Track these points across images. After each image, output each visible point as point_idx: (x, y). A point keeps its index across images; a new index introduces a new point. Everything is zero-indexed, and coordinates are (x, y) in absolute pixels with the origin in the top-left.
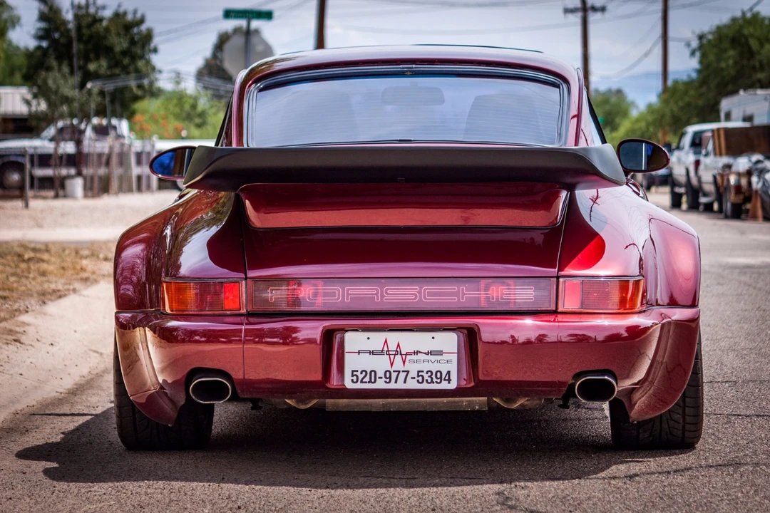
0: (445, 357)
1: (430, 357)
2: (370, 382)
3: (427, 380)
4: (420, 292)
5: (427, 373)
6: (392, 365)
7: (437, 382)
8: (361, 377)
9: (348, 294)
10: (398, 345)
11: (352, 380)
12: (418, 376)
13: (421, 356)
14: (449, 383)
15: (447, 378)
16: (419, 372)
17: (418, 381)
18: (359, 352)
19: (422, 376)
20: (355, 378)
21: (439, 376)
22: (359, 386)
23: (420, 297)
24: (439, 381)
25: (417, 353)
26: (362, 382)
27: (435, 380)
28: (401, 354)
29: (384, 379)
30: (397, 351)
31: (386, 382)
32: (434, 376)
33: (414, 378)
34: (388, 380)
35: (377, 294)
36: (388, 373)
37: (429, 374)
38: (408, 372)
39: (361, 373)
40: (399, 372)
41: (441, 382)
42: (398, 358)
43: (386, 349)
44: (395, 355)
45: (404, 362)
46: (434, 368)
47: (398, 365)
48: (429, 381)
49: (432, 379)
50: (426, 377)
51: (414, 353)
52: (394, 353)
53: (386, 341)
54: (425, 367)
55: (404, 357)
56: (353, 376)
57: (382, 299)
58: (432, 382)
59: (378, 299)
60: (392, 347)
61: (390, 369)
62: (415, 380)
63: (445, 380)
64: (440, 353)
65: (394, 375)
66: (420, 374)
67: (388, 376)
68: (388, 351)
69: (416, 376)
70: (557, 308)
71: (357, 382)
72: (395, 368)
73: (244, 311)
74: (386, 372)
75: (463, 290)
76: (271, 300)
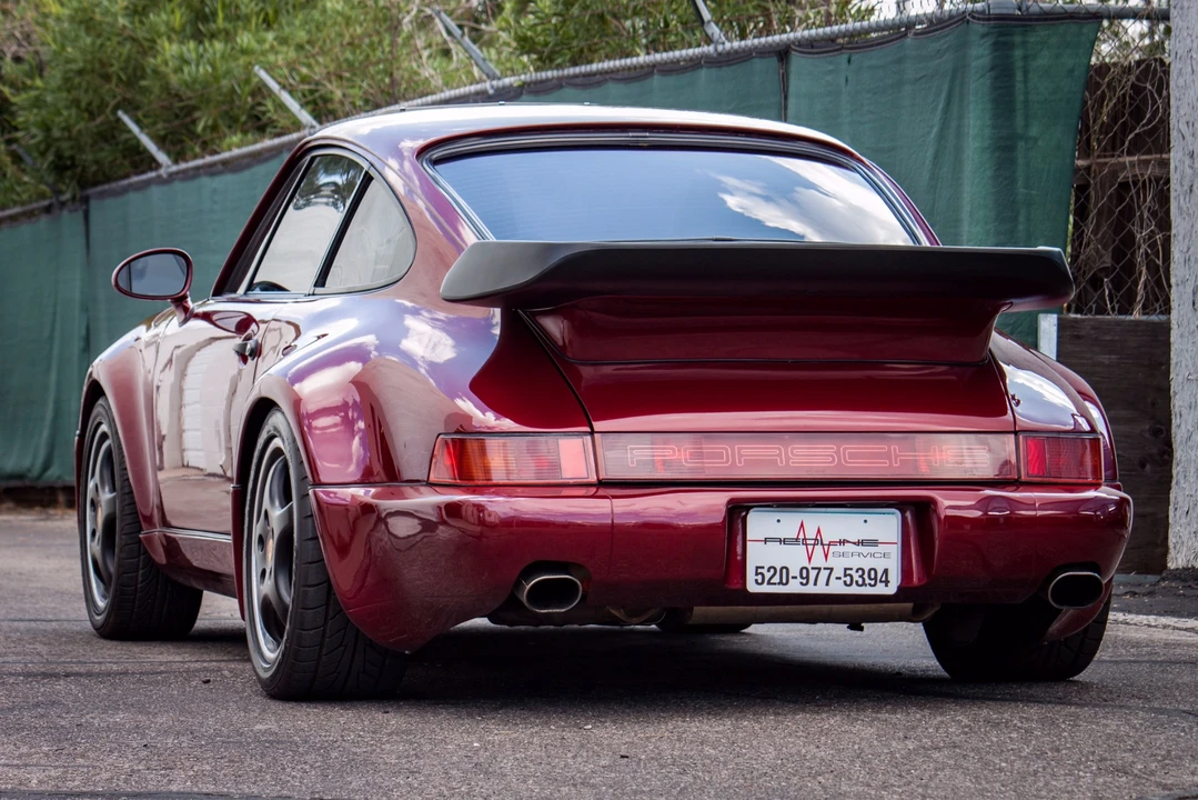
0: (881, 548)
1: (860, 549)
2: (781, 583)
3: (857, 582)
4: (838, 452)
5: (857, 571)
6: (810, 559)
7: (870, 585)
8: (768, 576)
9: (740, 456)
10: (819, 531)
11: (756, 581)
12: (845, 575)
13: (849, 548)
14: (886, 586)
15: (884, 579)
16: (846, 569)
17: (845, 582)
18: (766, 541)
19: (851, 576)
20: (759, 578)
21: (874, 576)
22: (765, 589)
23: (839, 460)
24: (873, 582)
25: (843, 542)
26: (769, 583)
27: (867, 581)
28: (822, 544)
29: (799, 580)
30: (816, 539)
31: (801, 583)
32: (866, 576)
33: (840, 578)
34: (804, 581)
35: (780, 455)
36: (804, 571)
37: (860, 572)
38: (832, 569)
39: (769, 570)
40: (819, 569)
41: (875, 585)
42: (819, 548)
43: (801, 536)
44: (814, 545)
45: (826, 556)
46: (867, 564)
47: (819, 560)
48: (860, 582)
49: (864, 580)
50: (856, 577)
51: (840, 542)
52: (813, 542)
53: (802, 525)
54: (855, 563)
55: (826, 547)
56: (757, 574)
57: (787, 462)
58: (864, 584)
59: (782, 462)
60: (811, 534)
61: (806, 565)
62: (841, 581)
63: (881, 581)
64: (874, 543)
65: (813, 574)
66: (848, 572)
67: (804, 575)
68: (805, 539)
69: (842, 576)
70: (1020, 477)
71: (763, 583)
72: (814, 564)
73: (593, 479)
74: (802, 569)
75: (895, 449)
76: (632, 463)
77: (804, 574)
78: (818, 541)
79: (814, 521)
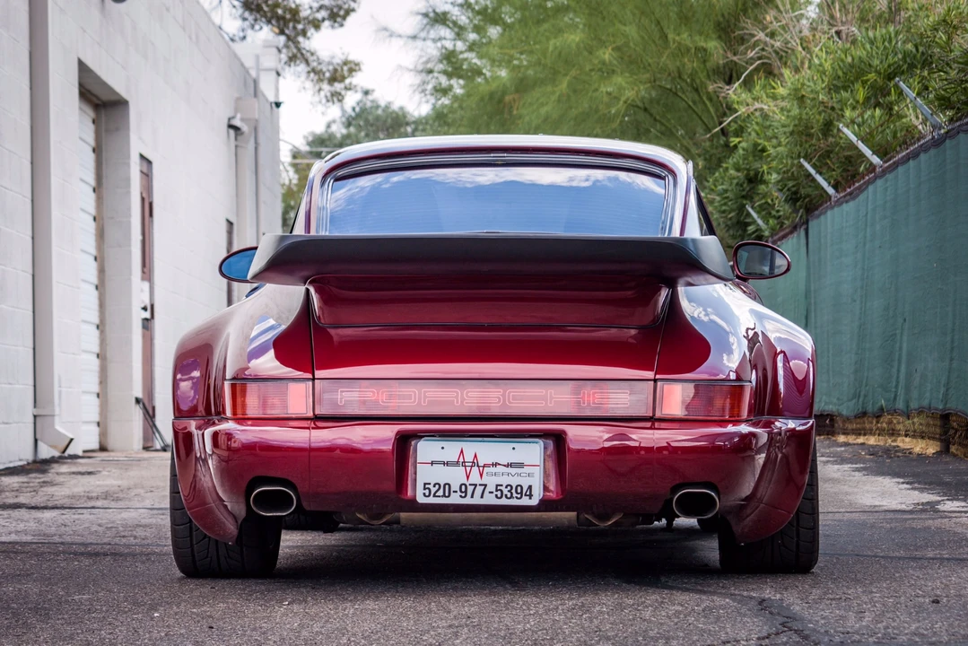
0: (526, 469)
1: (509, 470)
2: (444, 496)
3: (506, 495)
4: (504, 395)
5: (506, 487)
6: (468, 477)
7: (517, 498)
8: (433, 490)
9: (425, 397)
10: (475, 456)
11: (424, 494)
12: (497, 491)
13: (499, 469)
14: (530, 498)
15: (528, 493)
16: (497, 486)
17: (496, 495)
18: (432, 463)
19: (501, 491)
20: (427, 492)
21: (520, 491)
22: (432, 500)
23: (504, 401)
24: (519, 496)
25: (495, 465)
26: (434, 496)
27: (515, 495)
28: (478, 466)
29: (459, 493)
30: (473, 462)
31: (461, 496)
32: (513, 491)
33: (492, 492)
34: (463, 495)
35: (457, 397)
36: (463, 487)
37: (509, 488)
38: (486, 485)
39: (434, 486)
40: (476, 485)
41: (521, 498)
42: (475, 469)
43: (461, 460)
44: (472, 466)
45: (481, 475)
46: (514, 482)
47: (475, 478)
48: (509, 496)
49: (512, 494)
50: (505, 491)
51: (493, 465)
52: (470, 464)
53: (462, 452)
54: (504, 481)
55: (481, 469)
56: (425, 489)
57: (462, 402)
58: (512, 497)
59: (457, 402)
60: (469, 458)
61: (465, 482)
62: (493, 495)
63: (526, 495)
64: (521, 465)
65: (470, 489)
66: (499, 488)
68: (464, 462)
69: (494, 490)
70: (654, 415)
71: (429, 496)
72: (471, 481)
73: (310, 414)
74: (462, 485)
75: (551, 393)
76: (341, 402)
77: (463, 489)
78: (475, 463)
79: (471, 448)
